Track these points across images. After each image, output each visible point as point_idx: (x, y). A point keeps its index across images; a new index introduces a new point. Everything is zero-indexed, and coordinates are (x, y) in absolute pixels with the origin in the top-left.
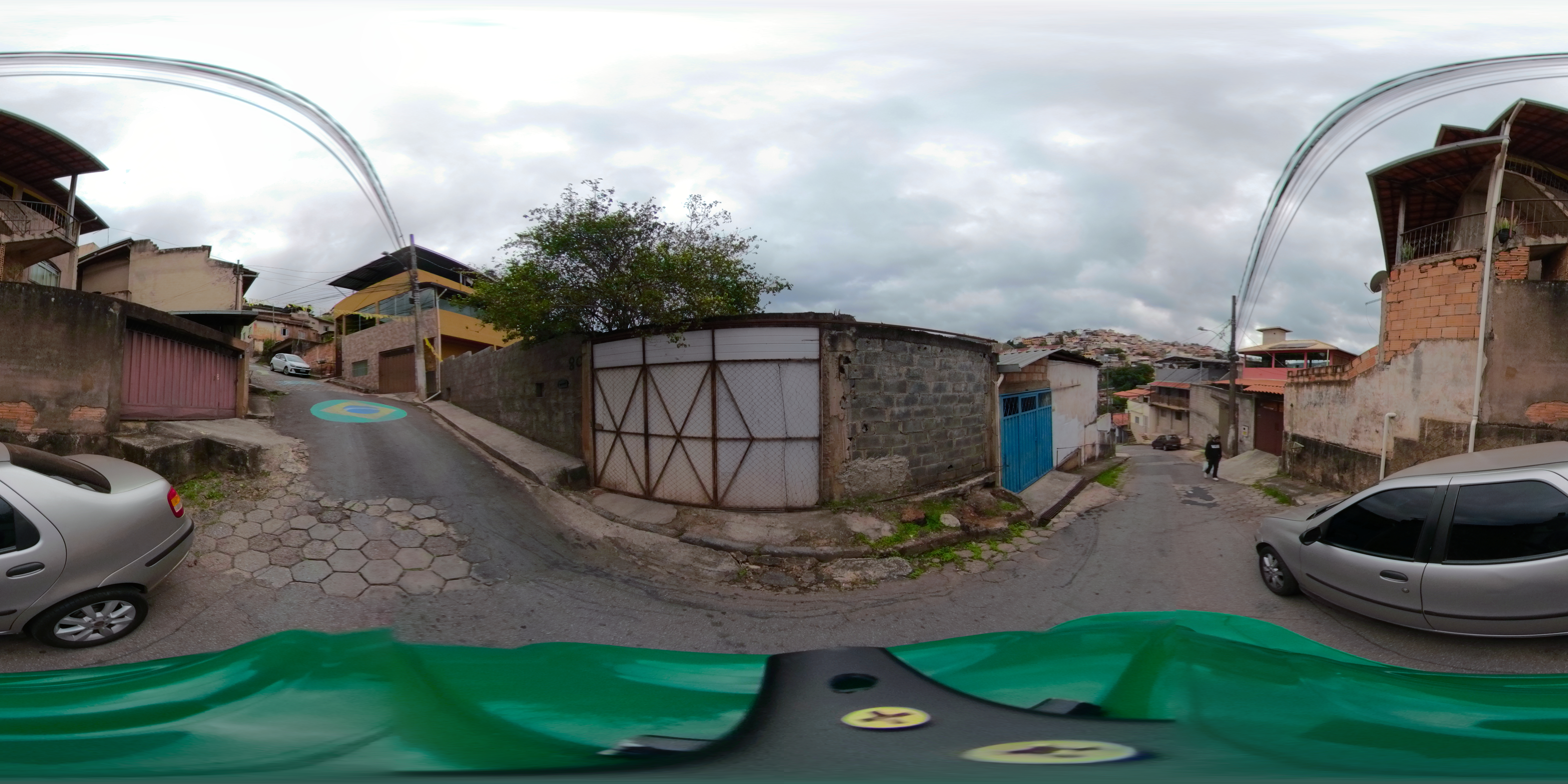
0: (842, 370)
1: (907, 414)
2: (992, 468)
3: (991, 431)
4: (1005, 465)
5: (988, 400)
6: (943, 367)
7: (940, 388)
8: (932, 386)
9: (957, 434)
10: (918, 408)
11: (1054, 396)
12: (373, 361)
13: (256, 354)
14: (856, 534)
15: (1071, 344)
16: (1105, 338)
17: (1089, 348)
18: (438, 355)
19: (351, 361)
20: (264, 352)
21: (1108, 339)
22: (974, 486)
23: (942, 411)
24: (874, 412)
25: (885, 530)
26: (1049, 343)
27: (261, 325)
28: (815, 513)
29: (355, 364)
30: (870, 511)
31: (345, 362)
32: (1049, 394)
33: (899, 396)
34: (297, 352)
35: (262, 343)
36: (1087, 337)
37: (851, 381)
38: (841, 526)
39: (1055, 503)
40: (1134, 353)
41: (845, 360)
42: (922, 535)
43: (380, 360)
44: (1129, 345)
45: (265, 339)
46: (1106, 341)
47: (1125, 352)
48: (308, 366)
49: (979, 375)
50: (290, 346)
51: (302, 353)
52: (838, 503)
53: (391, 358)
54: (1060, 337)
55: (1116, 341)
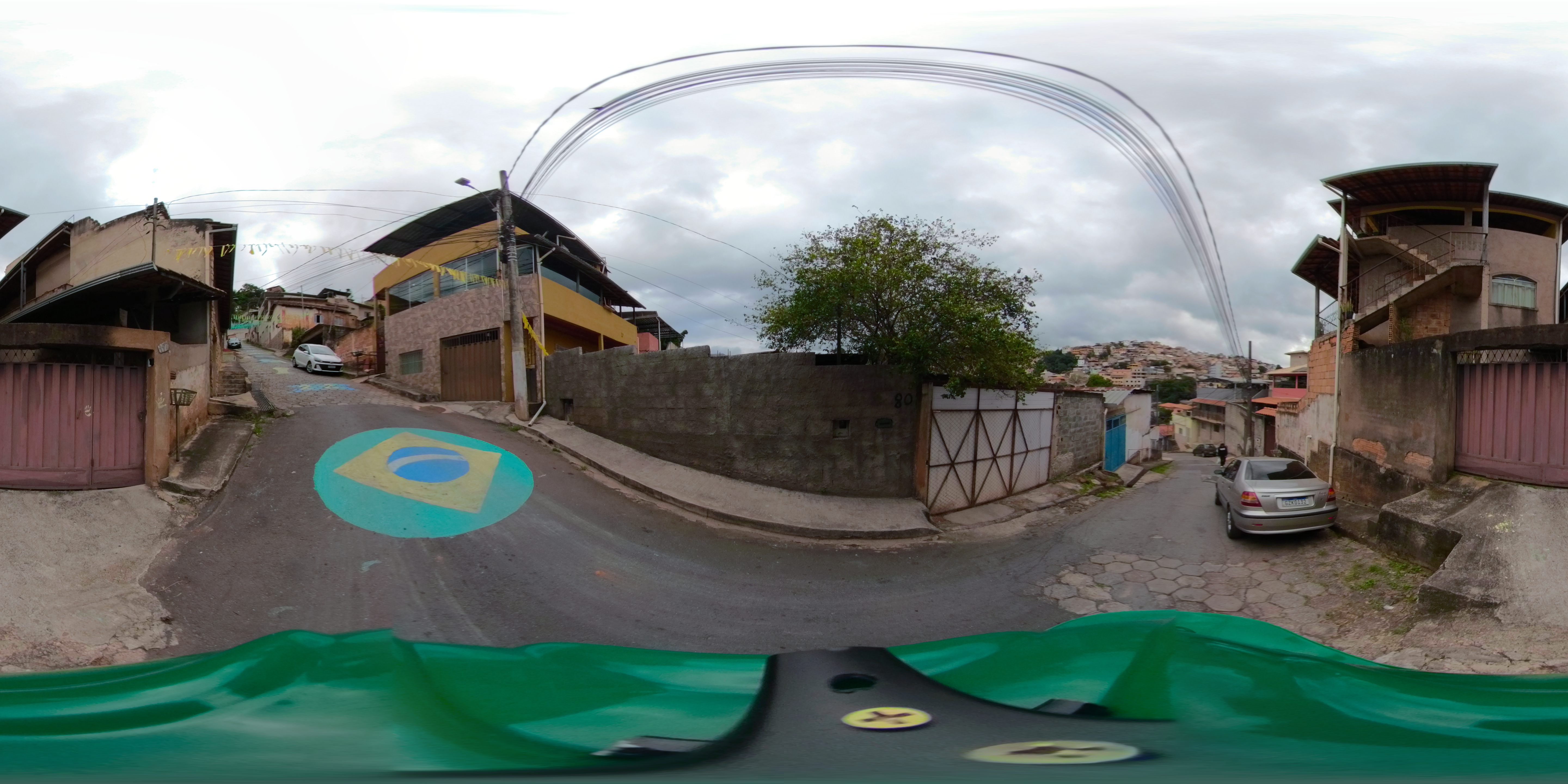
0: (1058, 412)
1: (1075, 432)
2: (1100, 459)
3: (1101, 439)
4: (1106, 457)
5: (1101, 422)
6: (1088, 408)
7: (1086, 419)
8: (1083, 417)
9: (1090, 441)
10: (1078, 429)
11: (1127, 417)
12: (431, 351)
13: (285, 345)
14: (1072, 490)
15: (1119, 356)
16: (1152, 349)
17: (1135, 359)
18: (541, 344)
19: (398, 352)
20: (293, 342)
21: (1154, 350)
22: (1095, 468)
23: (1086, 430)
24: (1065, 432)
25: (1079, 487)
26: (1097, 354)
27: (292, 312)
28: (1047, 485)
29: (404, 356)
30: (1066, 480)
31: (389, 353)
32: (1124, 417)
33: (1073, 423)
34: (328, 342)
35: (291, 332)
36: (1134, 348)
37: (1060, 418)
38: (1063, 488)
39: (1132, 479)
40: (1179, 365)
41: (1059, 408)
42: (1091, 488)
43: (441, 351)
44: (1175, 358)
45: (294, 328)
46: (1152, 352)
47: (1171, 364)
48: (338, 360)
49: (1098, 410)
50: (321, 334)
51: (334, 343)
52: (1053, 479)
53: (460, 347)
54: (1108, 348)
55: (1162, 353)
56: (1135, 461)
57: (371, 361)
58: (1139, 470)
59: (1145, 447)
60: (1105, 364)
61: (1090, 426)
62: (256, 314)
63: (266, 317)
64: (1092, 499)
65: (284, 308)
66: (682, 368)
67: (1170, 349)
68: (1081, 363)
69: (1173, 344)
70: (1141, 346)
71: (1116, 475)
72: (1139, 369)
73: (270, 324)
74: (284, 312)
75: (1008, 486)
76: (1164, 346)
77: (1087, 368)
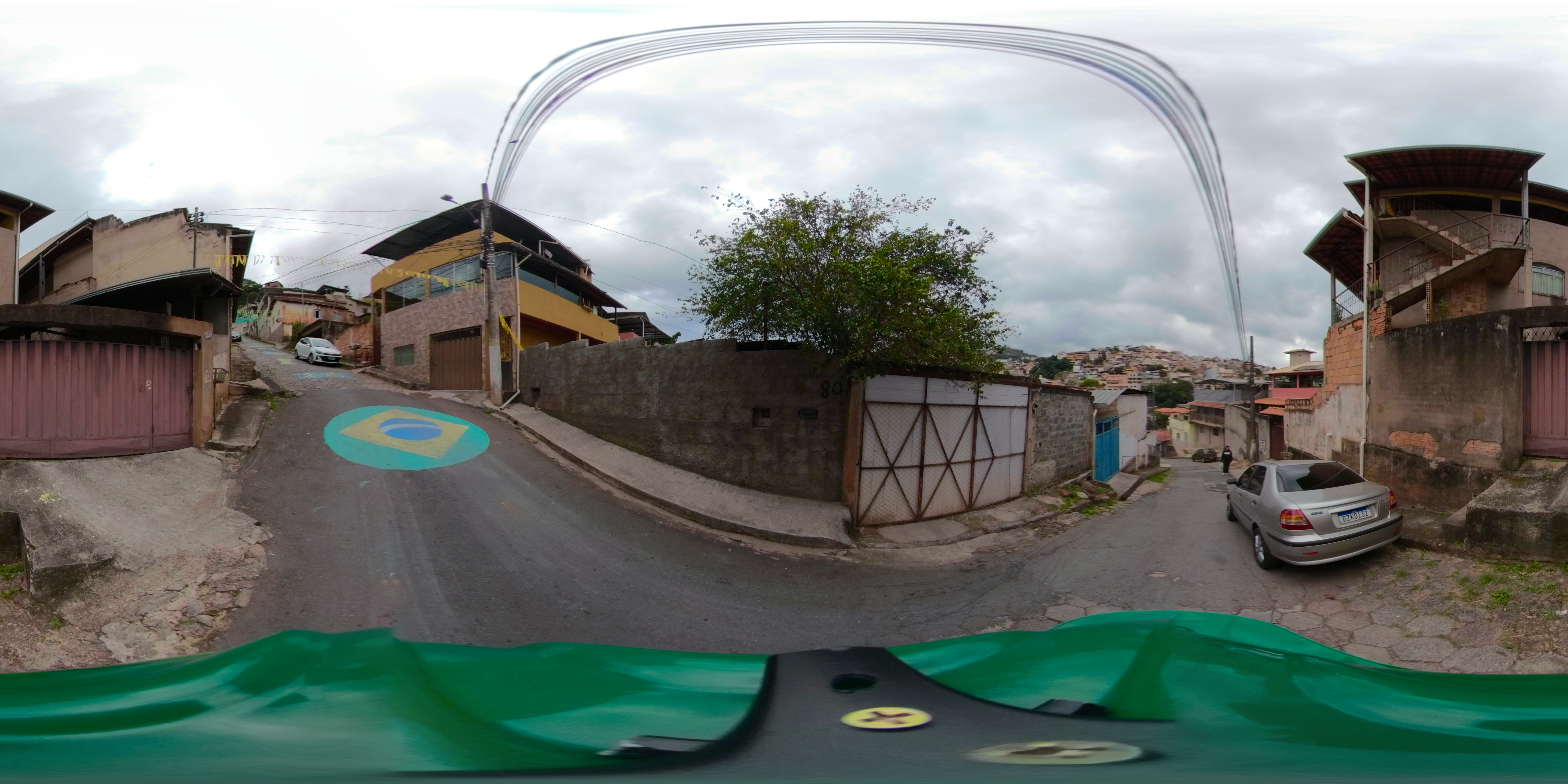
0: (1034, 412)
1: (1057, 436)
2: (1089, 468)
3: (1090, 444)
4: (1097, 466)
5: (1089, 425)
6: (1073, 408)
7: (1070, 420)
8: (1067, 419)
9: (1076, 446)
10: (1061, 432)
11: (1121, 420)
12: (421, 346)
13: (285, 339)
14: (1050, 505)
15: (1114, 361)
16: (1147, 354)
17: (1131, 364)
18: (517, 338)
19: (393, 346)
20: (293, 336)
21: (1150, 355)
22: (1083, 478)
23: (1071, 433)
24: (1044, 435)
25: (1060, 501)
26: (1092, 359)
27: (291, 307)
28: (1021, 499)
29: (397, 349)
30: (1045, 493)
31: (385, 347)
32: (1117, 419)
33: (1055, 426)
34: (328, 336)
35: (291, 327)
36: (1129, 353)
37: (1038, 419)
38: (1041, 503)
39: (1126, 490)
40: (1175, 370)
41: (1036, 406)
42: (1076, 502)
43: (431, 345)
44: (1171, 362)
45: (294, 322)
46: (1148, 357)
47: (1166, 368)
48: (338, 352)
49: (1086, 411)
50: (321, 329)
51: (334, 336)
52: (1027, 491)
53: (447, 342)
54: (1103, 353)
55: (1158, 357)
56: (1130, 469)
57: (368, 354)
58: (1135, 479)
59: (1141, 453)
60: (1101, 369)
61: (1076, 430)
62: (255, 309)
63: (266, 311)
64: (1076, 517)
65: (284, 303)
66: (621, 358)
67: (1165, 353)
68: (1076, 368)
69: (1168, 348)
70: (1136, 350)
71: (1108, 486)
72: (1135, 374)
73: (270, 318)
74: (284, 307)
75: (967, 500)
76: (1159, 350)
77: (1083, 374)
